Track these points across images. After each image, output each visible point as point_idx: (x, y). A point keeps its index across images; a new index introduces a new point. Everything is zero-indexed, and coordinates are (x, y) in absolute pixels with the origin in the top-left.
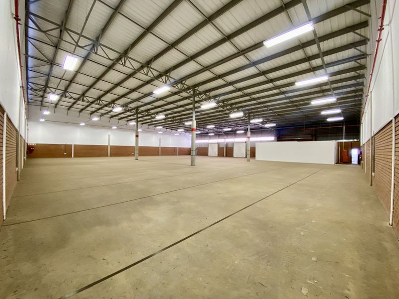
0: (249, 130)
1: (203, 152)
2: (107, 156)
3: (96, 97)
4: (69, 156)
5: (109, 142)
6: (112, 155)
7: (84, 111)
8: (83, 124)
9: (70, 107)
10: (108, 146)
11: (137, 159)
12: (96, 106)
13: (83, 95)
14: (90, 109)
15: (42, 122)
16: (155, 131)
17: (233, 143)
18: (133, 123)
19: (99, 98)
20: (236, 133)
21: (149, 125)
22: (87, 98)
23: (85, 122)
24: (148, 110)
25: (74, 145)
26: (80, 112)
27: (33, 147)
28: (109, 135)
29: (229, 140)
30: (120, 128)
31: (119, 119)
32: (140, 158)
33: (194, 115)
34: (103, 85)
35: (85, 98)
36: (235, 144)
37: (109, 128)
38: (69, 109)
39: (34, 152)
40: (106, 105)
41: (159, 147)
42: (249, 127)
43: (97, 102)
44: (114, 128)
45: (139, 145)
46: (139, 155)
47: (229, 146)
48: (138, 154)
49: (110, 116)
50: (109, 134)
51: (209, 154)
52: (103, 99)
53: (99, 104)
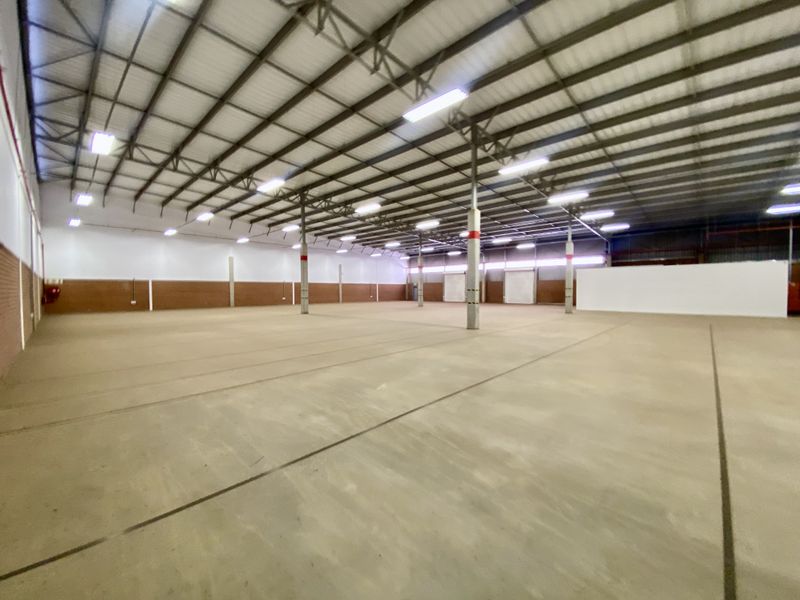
0: (570, 237)
1: (435, 293)
2: (227, 305)
3: (206, 160)
4: (142, 306)
5: (231, 274)
6: (240, 303)
7: (173, 201)
8: (171, 232)
9: (142, 191)
10: (228, 283)
11: (306, 313)
12: (204, 186)
13: (175, 153)
14: (189, 196)
15: (73, 229)
16: (329, 247)
17: (503, 273)
18: (292, 228)
19: (214, 164)
20: (515, 249)
21: (316, 235)
22: (187, 163)
23: (176, 228)
24: (326, 197)
25: (153, 283)
26: (164, 203)
27: (56, 287)
28: (231, 259)
29: (494, 266)
30: (255, 243)
31: (252, 222)
32: (313, 308)
33: (475, 195)
34: (231, 123)
35: (180, 163)
36: (507, 275)
37: (230, 240)
38: (137, 197)
39: (59, 299)
40: (232, 183)
41: (338, 285)
42: (570, 232)
43: (208, 175)
44: (244, 240)
45: (310, 281)
46: (310, 302)
47: (494, 278)
48: (307, 301)
49: (233, 214)
50: (231, 255)
51: (446, 297)
52: (224, 164)
53: (213, 180)
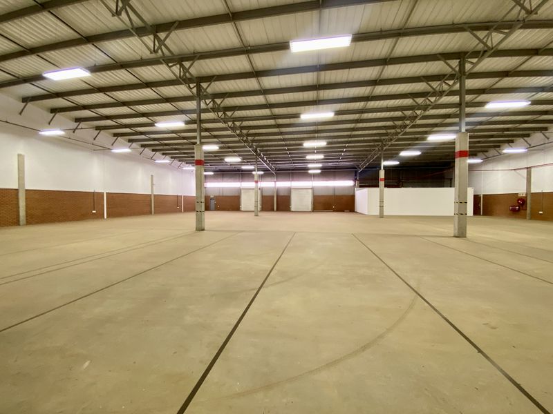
1: (231, 204)
5: (21, 178)
6: (33, 219)
17: (289, 190)
29: (283, 184)
36: (293, 191)
41: (150, 196)
47: (282, 194)
